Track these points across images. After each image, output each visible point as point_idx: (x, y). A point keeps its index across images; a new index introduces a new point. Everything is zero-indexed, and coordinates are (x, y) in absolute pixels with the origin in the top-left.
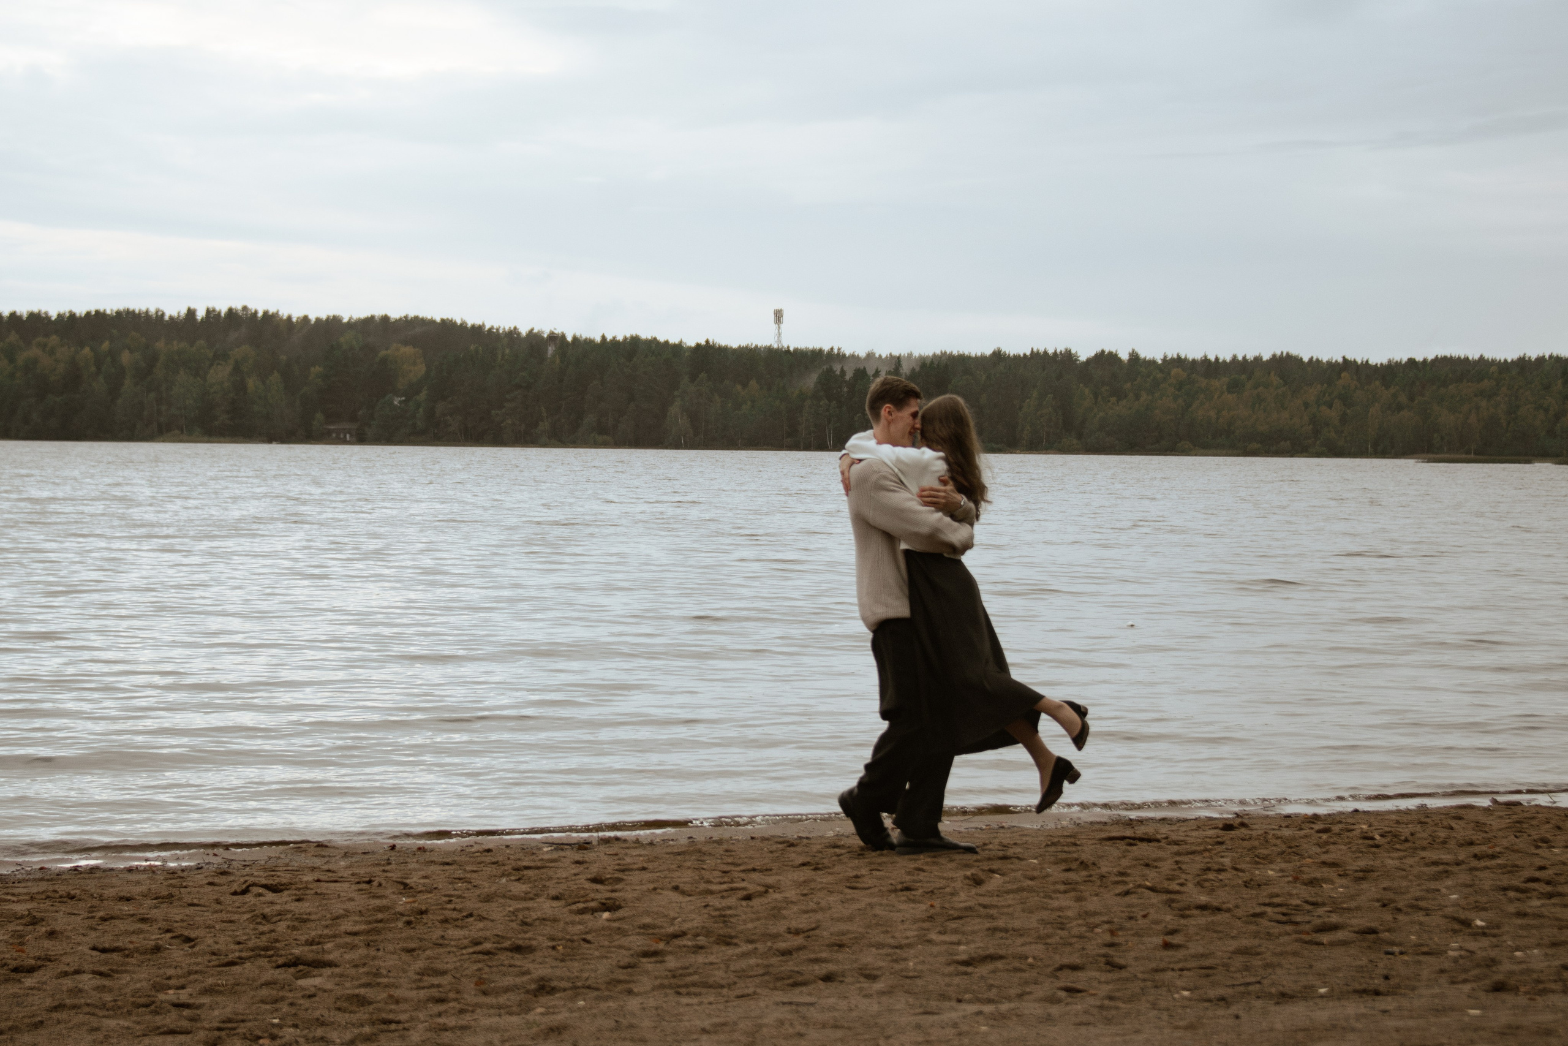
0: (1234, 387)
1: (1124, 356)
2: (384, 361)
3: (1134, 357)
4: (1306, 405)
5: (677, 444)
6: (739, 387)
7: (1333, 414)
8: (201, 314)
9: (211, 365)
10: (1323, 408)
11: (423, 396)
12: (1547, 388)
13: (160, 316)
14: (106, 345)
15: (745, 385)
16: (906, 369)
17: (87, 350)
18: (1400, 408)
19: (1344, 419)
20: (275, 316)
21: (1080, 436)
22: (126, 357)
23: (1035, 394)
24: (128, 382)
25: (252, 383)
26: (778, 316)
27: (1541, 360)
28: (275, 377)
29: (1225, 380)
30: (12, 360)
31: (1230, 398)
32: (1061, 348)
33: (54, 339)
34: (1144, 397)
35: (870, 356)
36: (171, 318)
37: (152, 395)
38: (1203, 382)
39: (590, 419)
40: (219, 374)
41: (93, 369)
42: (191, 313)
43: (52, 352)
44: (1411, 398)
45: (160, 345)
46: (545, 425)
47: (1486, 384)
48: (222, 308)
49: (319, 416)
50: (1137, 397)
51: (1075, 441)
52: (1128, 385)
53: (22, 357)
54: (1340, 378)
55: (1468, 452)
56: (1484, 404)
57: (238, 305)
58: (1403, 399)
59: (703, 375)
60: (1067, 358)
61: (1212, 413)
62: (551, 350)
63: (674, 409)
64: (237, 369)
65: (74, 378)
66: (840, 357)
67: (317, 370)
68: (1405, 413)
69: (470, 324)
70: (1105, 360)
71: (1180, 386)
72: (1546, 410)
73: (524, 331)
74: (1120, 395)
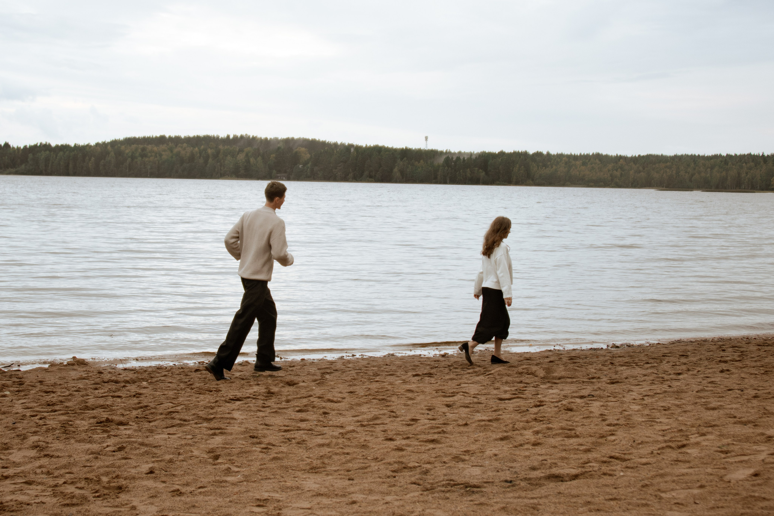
0: (584, 164)
1: (545, 153)
2: (296, 153)
3: (548, 154)
4: (609, 171)
5: (396, 182)
6: (417, 162)
7: (618, 173)
8: (231, 137)
9: (238, 154)
10: (615, 172)
11: (309, 165)
12: (688, 165)
13: (218, 138)
14: (202, 147)
15: (419, 162)
16: (474, 157)
17: (197, 149)
18: (640, 172)
19: (621, 175)
20: (256, 137)
21: (533, 180)
22: (210, 151)
23: (518, 166)
24: (210, 160)
25: (252, 160)
26: (426, 138)
27: (682, 156)
28: (259, 159)
29: (581, 161)
30: (172, 152)
31: (583, 168)
32: (524, 150)
33: (185, 145)
34: (554, 167)
35: (460, 153)
36: (222, 138)
37: (219, 164)
38: (573, 162)
39: (366, 173)
40: (241, 157)
41: (198, 155)
42: (228, 136)
43: (185, 149)
44: (644, 169)
45: (221, 147)
46: (351, 175)
47: (668, 164)
48: (239, 135)
49: (274, 171)
50: (552, 168)
51: (531, 182)
52: (549, 163)
53: (176, 150)
54: (619, 161)
55: (663, 187)
56: (668, 170)
57: (244, 134)
58: (641, 168)
59: (405, 158)
60: (525, 154)
61: (578, 173)
62: (352, 150)
63: (396, 170)
64: (247, 155)
65: (192, 158)
66: (450, 153)
67: (274, 155)
68: (642, 173)
69: (321, 140)
70: (538, 155)
71: (566, 163)
72: (689, 173)
73: (339, 143)
74: (545, 166)
